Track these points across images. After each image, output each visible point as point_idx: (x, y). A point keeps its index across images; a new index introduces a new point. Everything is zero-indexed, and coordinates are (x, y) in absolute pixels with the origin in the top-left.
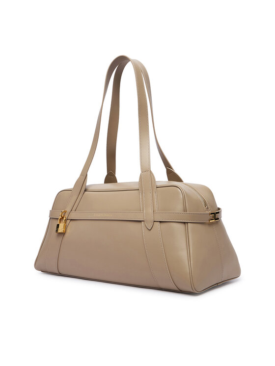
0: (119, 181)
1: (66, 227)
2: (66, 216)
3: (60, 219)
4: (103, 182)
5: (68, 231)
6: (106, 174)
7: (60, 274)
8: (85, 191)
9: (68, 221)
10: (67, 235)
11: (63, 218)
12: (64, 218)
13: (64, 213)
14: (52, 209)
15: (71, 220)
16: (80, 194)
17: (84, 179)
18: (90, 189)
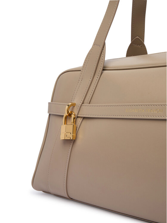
0: (150, 51)
1: (76, 130)
2: (75, 112)
3: (66, 118)
4: (124, 54)
5: (80, 136)
6: (129, 42)
7: (70, 199)
8: (103, 70)
9: (79, 120)
10: (78, 142)
11: (70, 115)
12: (73, 116)
13: (71, 108)
14: (52, 101)
15: (84, 118)
16: (96, 76)
17: (100, 51)
18: (111, 65)
